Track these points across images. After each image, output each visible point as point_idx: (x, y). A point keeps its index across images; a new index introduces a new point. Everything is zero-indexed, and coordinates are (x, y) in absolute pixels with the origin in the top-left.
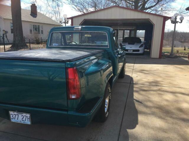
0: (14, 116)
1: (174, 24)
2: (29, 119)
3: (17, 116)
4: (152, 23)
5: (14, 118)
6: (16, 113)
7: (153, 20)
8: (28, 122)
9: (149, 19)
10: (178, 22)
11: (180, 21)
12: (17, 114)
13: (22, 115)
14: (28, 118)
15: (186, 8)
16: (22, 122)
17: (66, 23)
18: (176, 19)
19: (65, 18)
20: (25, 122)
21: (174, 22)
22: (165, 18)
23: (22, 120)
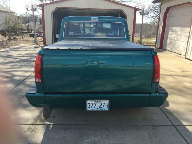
0: (91, 105)
1: (142, 16)
2: (107, 106)
3: (94, 105)
4: (124, 13)
5: (91, 107)
6: (93, 102)
7: (126, 11)
8: (106, 109)
9: (122, 10)
10: (145, 13)
11: (147, 13)
12: (95, 102)
13: (101, 102)
14: (107, 104)
15: (153, 1)
16: (99, 109)
17: (34, 10)
18: (143, 11)
19: (32, 5)
20: (103, 108)
21: (142, 14)
22: (136, 10)
23: (100, 108)
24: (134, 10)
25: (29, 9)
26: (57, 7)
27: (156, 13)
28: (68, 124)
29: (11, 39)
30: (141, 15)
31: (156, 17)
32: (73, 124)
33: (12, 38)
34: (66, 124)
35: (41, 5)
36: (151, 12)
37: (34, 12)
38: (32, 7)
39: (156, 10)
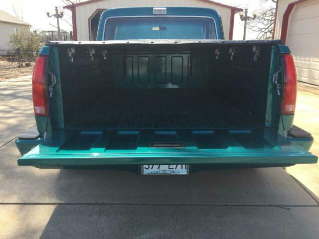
2: (184, 166)
5: (150, 168)
8: (183, 171)
10: (249, 17)
11: (253, 17)
16: (168, 172)
17: (59, 16)
18: (246, 13)
19: (56, 7)
20: (175, 170)
21: (245, 18)
22: (234, 10)
23: (169, 168)
24: (229, 11)
25: (50, 15)
26: (98, 9)
27: (266, 22)
28: (107, 204)
29: (22, 66)
30: (242, 20)
31: (266, 29)
32: (115, 204)
33: (24, 64)
34: (103, 204)
35: (70, 5)
36: (258, 21)
37: (59, 19)
38: (57, 10)
39: (266, 18)
